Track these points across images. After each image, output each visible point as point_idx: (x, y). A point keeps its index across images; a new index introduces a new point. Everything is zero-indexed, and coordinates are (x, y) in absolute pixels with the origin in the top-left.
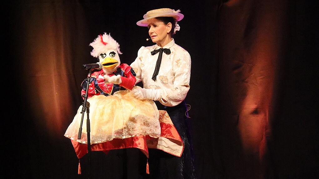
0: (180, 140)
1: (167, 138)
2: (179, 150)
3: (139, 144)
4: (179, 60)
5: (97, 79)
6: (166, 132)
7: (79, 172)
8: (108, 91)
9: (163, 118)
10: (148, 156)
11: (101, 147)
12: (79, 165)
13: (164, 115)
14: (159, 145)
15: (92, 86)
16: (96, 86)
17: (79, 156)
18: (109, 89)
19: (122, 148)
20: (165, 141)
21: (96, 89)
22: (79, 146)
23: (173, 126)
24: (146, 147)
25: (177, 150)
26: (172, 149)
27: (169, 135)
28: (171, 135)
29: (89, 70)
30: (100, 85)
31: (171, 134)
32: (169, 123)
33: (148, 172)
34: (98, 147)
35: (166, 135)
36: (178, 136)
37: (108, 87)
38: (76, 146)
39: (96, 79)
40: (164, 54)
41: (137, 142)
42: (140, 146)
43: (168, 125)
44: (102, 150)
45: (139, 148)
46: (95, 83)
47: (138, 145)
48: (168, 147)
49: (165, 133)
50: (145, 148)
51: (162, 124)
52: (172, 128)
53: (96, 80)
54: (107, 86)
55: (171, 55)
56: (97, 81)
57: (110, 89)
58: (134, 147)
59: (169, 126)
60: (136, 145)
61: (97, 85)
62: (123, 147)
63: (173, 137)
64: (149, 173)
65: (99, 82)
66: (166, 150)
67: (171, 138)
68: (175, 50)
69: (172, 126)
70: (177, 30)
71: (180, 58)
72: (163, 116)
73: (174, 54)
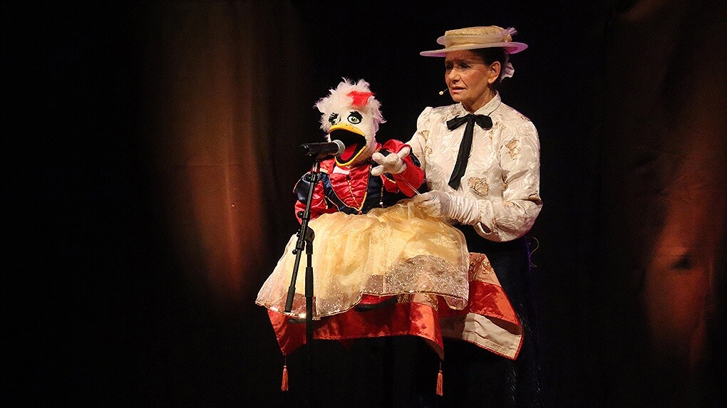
0: (515, 322)
1: (487, 317)
2: (512, 345)
3: (424, 327)
4: (514, 141)
5: (331, 176)
6: (484, 302)
7: (284, 386)
8: (355, 203)
9: (477, 271)
10: (442, 357)
11: (337, 332)
12: (285, 370)
13: (479, 263)
14: (466, 331)
15: (318, 193)
16: (327, 191)
17: (286, 350)
18: (358, 197)
19: (382, 334)
20: (482, 324)
21: (326, 199)
22: (286, 327)
23: (500, 290)
24: (439, 335)
25: (510, 345)
26: (496, 341)
27: (491, 309)
28: (495, 310)
29: (314, 156)
30: (336, 188)
31: (496, 307)
32: (492, 283)
33: (440, 391)
34: (328, 331)
35: (483, 311)
36: (512, 312)
37: (356, 193)
38: (279, 326)
39: (327, 175)
40: (477, 127)
41: (419, 323)
42: (425, 331)
43: (487, 286)
44: (338, 337)
45: (422, 336)
46: (325, 186)
47: (421, 331)
48: (488, 337)
49: (482, 304)
50: (436, 336)
51: (474, 285)
52: (497, 294)
53: (327, 178)
54: (353, 191)
55: (495, 130)
56: (331, 179)
57: (361, 196)
58: (410, 333)
59: (491, 289)
60: (417, 329)
61: (330, 188)
62: (385, 332)
63: (499, 313)
64: (442, 394)
65: (335, 183)
66: (482, 343)
67: (495, 316)
68: (503, 119)
69: (498, 289)
70: (506, 76)
71: (517, 138)
72: (478, 268)
73: (499, 128)
